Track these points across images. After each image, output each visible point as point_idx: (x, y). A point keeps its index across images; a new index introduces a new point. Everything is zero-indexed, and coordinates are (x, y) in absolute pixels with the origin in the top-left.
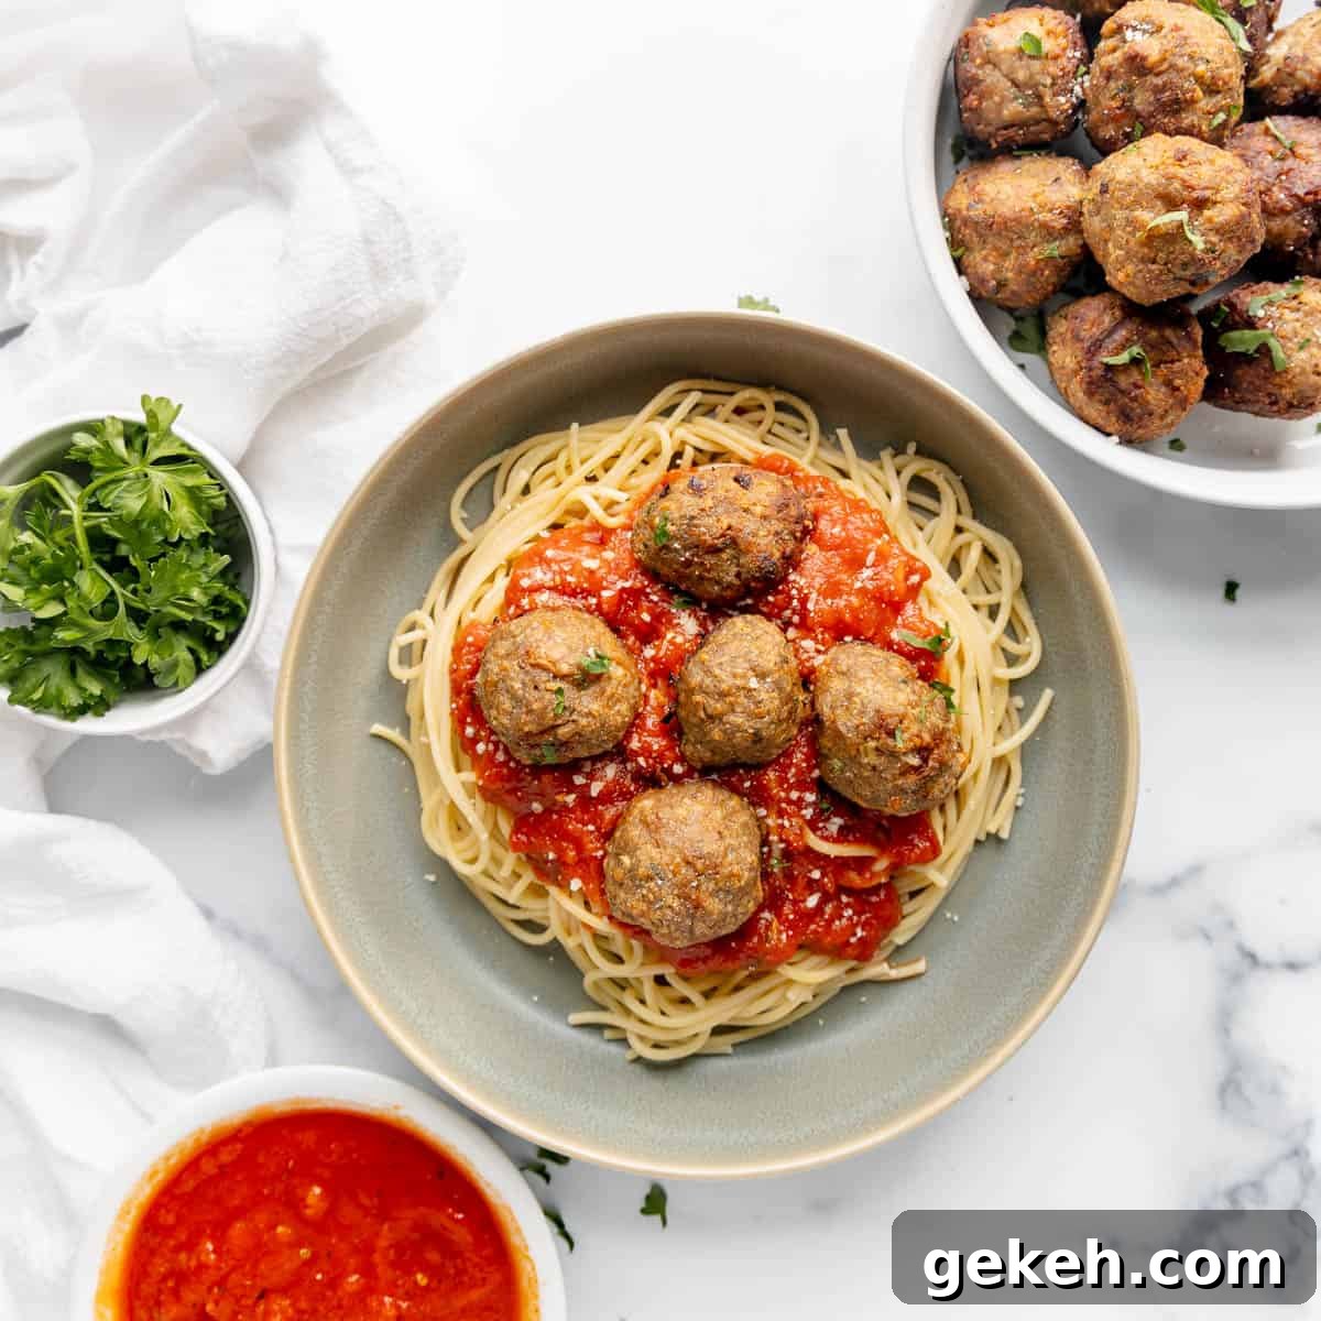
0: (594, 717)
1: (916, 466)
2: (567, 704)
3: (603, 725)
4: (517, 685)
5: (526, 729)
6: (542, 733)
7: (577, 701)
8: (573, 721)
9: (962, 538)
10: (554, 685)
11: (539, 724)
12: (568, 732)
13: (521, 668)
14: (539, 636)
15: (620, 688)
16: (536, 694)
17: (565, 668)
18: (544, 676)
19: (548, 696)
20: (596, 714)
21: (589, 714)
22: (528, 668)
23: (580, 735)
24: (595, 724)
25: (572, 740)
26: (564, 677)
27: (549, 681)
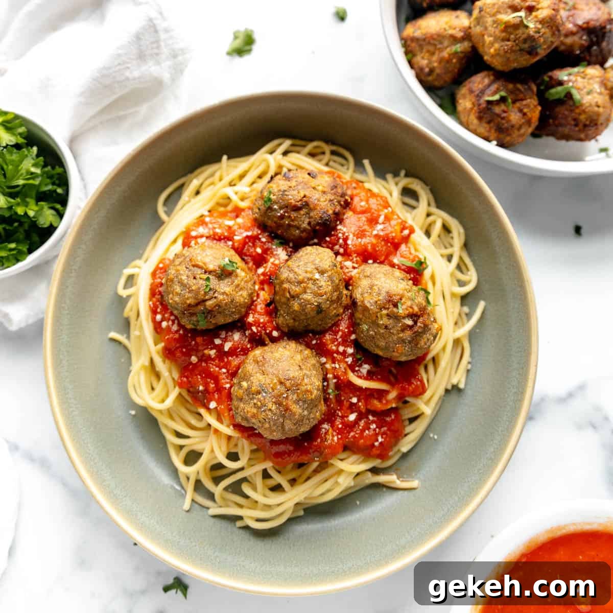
0: (227, 295)
1: (404, 182)
2: (212, 287)
3: (232, 301)
4: (184, 278)
5: (188, 302)
6: (197, 304)
7: (218, 286)
8: (215, 297)
9: (431, 218)
10: (205, 276)
11: (195, 298)
12: (212, 304)
13: (187, 268)
14: (198, 252)
15: (243, 282)
16: (194, 281)
17: (211, 267)
18: (199, 271)
19: (201, 282)
20: (229, 294)
21: (224, 293)
22: (191, 268)
23: (219, 306)
24: (227, 300)
25: (214, 309)
26: (210, 272)
27: (202, 273)
